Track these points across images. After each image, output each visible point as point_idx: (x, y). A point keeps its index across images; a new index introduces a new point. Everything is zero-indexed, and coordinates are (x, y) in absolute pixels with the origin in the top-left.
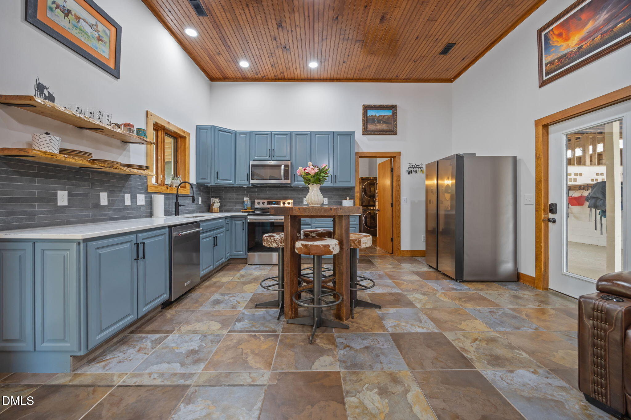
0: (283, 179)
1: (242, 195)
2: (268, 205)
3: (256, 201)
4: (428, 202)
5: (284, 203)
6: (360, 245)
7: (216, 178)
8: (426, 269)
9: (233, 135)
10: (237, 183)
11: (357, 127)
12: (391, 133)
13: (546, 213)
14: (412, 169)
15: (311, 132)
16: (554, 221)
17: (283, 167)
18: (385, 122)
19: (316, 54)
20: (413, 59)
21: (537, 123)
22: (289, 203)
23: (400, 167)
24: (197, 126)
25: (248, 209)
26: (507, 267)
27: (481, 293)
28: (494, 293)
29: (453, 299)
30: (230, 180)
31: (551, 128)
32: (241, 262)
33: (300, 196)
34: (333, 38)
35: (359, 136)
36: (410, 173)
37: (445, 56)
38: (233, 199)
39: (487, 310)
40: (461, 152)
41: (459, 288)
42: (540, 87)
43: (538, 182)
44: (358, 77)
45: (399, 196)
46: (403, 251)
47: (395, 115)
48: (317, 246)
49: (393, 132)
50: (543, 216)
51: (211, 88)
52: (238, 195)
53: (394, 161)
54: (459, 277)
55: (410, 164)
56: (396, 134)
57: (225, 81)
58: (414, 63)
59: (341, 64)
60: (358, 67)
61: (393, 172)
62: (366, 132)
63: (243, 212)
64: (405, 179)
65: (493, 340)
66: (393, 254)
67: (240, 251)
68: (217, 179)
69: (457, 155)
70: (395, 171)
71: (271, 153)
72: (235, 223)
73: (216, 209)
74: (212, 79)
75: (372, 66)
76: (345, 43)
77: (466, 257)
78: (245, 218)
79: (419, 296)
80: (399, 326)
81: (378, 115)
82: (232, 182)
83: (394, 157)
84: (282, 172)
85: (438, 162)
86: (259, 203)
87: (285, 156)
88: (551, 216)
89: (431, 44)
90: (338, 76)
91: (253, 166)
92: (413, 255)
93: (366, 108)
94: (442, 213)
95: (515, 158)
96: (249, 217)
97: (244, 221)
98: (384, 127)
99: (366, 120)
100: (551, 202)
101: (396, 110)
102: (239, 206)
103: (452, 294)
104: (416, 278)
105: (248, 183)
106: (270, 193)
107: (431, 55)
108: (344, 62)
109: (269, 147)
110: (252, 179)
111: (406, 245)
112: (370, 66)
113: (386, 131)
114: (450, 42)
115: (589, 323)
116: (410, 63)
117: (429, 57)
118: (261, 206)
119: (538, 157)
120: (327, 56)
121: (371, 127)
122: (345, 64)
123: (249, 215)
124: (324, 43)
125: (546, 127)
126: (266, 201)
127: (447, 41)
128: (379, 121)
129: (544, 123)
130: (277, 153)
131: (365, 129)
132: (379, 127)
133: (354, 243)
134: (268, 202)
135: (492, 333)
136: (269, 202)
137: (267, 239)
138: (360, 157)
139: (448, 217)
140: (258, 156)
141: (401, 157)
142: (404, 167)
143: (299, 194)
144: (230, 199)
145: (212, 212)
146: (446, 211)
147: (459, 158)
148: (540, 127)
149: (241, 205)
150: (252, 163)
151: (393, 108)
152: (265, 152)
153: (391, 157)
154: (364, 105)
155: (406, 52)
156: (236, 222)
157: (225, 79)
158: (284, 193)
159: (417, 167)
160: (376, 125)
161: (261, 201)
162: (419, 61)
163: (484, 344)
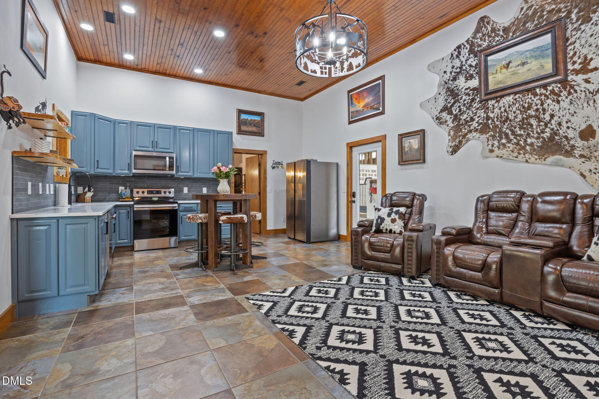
0: (167, 169)
1: (117, 184)
2: (148, 194)
3: (135, 190)
4: (288, 191)
5: (165, 192)
6: (256, 218)
7: (96, 166)
8: (287, 240)
9: (112, 124)
10: (116, 172)
11: (233, 128)
12: (260, 135)
13: (351, 198)
14: (275, 165)
15: (194, 128)
16: (354, 202)
17: (167, 159)
18: (255, 126)
19: (204, 66)
20: (278, 83)
21: (348, 144)
22: (170, 192)
23: (266, 163)
24: (72, 111)
25: (128, 198)
26: (333, 232)
27: (320, 247)
28: (326, 246)
29: (305, 250)
30: (109, 169)
31: (354, 149)
32: (124, 250)
33: (181, 186)
34: (222, 61)
35: (235, 135)
36: (273, 168)
37: (299, 87)
38: (106, 188)
39: (323, 252)
40: (309, 158)
41: (308, 246)
42: (349, 124)
43: (348, 179)
44: (234, 85)
45: (265, 187)
46: (269, 230)
47: (263, 120)
48: (237, 217)
49: (261, 134)
50: (350, 199)
51: (78, 67)
52: (112, 184)
53: (261, 158)
54: (308, 241)
55: (274, 161)
56: (263, 136)
57: (96, 63)
58: (278, 86)
59: (223, 75)
60: (236, 79)
61: (261, 166)
62: (240, 132)
63: (121, 201)
64: (270, 173)
65: (324, 261)
66: (260, 234)
67: (125, 240)
68: (98, 168)
69: (307, 160)
70: (262, 166)
71: (155, 144)
72: (119, 213)
73: (88, 199)
74: (80, 58)
75: (246, 82)
76: (231, 65)
77: (312, 227)
78: (131, 206)
79: (287, 252)
80: (280, 263)
81: (249, 119)
82: (110, 171)
83: (261, 155)
84: (168, 163)
85: (295, 162)
86: (138, 192)
87: (169, 149)
88: (353, 199)
89: (291, 79)
90: (218, 81)
91: (135, 156)
92: (276, 233)
93: (240, 112)
94: (297, 199)
95: (337, 164)
96: (135, 206)
97: (129, 210)
98: (254, 129)
99: (240, 123)
100: (353, 191)
101: (264, 116)
102: (113, 196)
103: (305, 248)
104: (282, 245)
105: (129, 173)
106: (148, 182)
107: (290, 84)
108: (226, 75)
109: (152, 139)
110: (135, 169)
111: (270, 226)
112: (246, 81)
113: (256, 133)
114: (303, 80)
115: (353, 237)
116: (275, 85)
117: (289, 85)
118: (141, 195)
119: (348, 165)
120: (213, 69)
121: (243, 128)
122: (226, 76)
123: (135, 204)
124: (214, 62)
125: (351, 148)
126: (146, 190)
127: (301, 79)
128: (250, 124)
129: (350, 146)
130: (161, 145)
131: (239, 130)
132: (250, 129)
133: (252, 217)
134: (148, 191)
135: (324, 259)
136: (150, 191)
137: (193, 218)
138: (235, 153)
139: (301, 202)
140: (139, 147)
141: (267, 155)
142: (269, 164)
143: (180, 184)
144: (102, 188)
145: (84, 202)
146: (299, 198)
147: (308, 162)
148: (349, 147)
149: (116, 194)
150: (134, 153)
151: (261, 114)
152: (148, 144)
153: (259, 154)
154: (238, 109)
155: (274, 79)
156: (120, 211)
157: (97, 61)
158: (164, 182)
159: (279, 163)
160: (248, 127)
161: (141, 190)
162: (282, 85)
163: (321, 262)
